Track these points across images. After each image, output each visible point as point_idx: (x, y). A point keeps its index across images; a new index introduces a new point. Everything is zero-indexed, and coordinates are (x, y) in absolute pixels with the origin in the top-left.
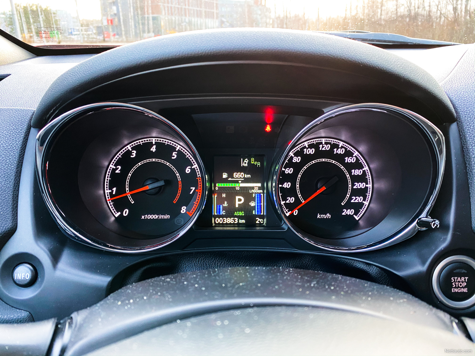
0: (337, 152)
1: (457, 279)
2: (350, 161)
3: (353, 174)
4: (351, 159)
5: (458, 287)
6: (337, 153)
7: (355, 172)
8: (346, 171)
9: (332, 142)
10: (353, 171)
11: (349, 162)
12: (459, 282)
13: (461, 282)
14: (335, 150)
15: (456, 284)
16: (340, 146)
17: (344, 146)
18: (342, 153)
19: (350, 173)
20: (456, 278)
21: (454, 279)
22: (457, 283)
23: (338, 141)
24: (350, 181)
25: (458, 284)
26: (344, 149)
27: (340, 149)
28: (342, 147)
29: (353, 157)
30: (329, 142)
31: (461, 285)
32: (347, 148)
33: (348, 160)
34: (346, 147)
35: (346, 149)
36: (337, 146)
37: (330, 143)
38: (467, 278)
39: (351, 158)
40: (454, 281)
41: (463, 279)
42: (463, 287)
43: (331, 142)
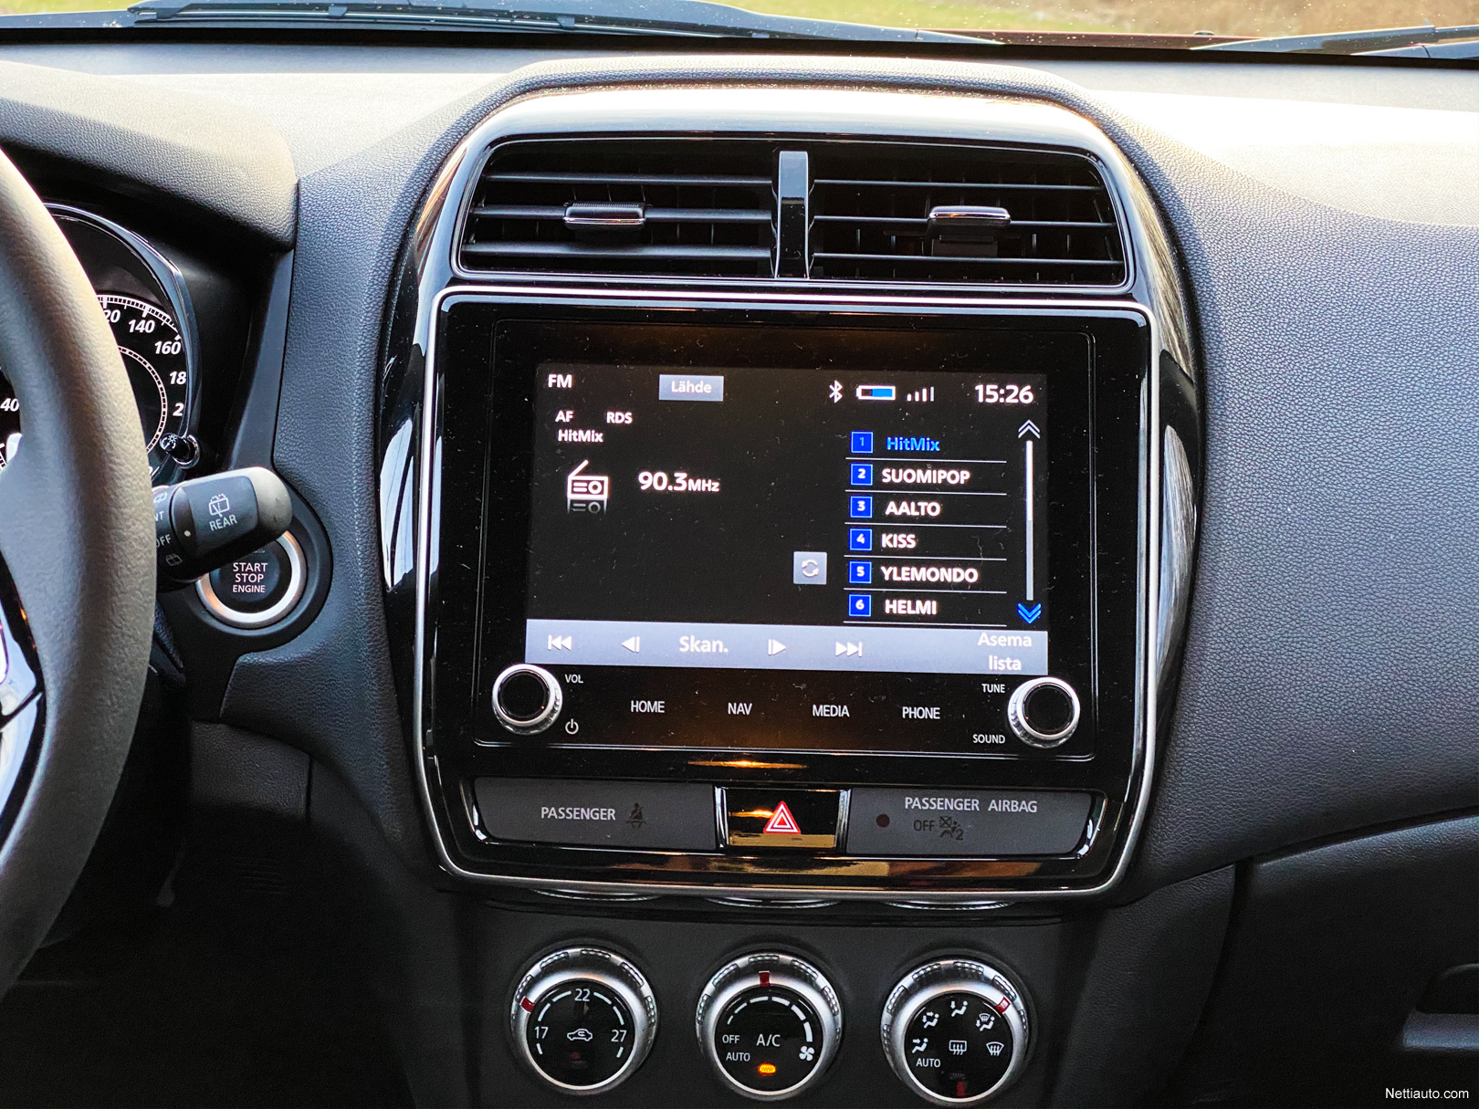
0: (137, 328)
1: (245, 567)
2: (166, 350)
3: (173, 382)
4: (171, 346)
5: (248, 583)
6: (136, 332)
7: (177, 377)
8: (155, 375)
9: (126, 304)
10: (174, 374)
11: (164, 352)
12: (249, 572)
13: (254, 572)
14: (133, 322)
15: (242, 577)
16: (144, 316)
17: (154, 315)
18: (148, 331)
19: (166, 379)
20: (243, 564)
21: (240, 566)
22: (245, 575)
23: (140, 303)
24: (164, 398)
25: (247, 577)
26: (153, 323)
27: (143, 322)
28: (149, 317)
29: (175, 341)
30: (118, 303)
31: (252, 578)
32: (161, 319)
33: (163, 348)
34: (157, 317)
35: (158, 322)
36: (137, 315)
37: (120, 307)
38: (264, 564)
39: (170, 343)
40: (240, 571)
41: (257, 567)
42: (256, 584)
43: (122, 303)
